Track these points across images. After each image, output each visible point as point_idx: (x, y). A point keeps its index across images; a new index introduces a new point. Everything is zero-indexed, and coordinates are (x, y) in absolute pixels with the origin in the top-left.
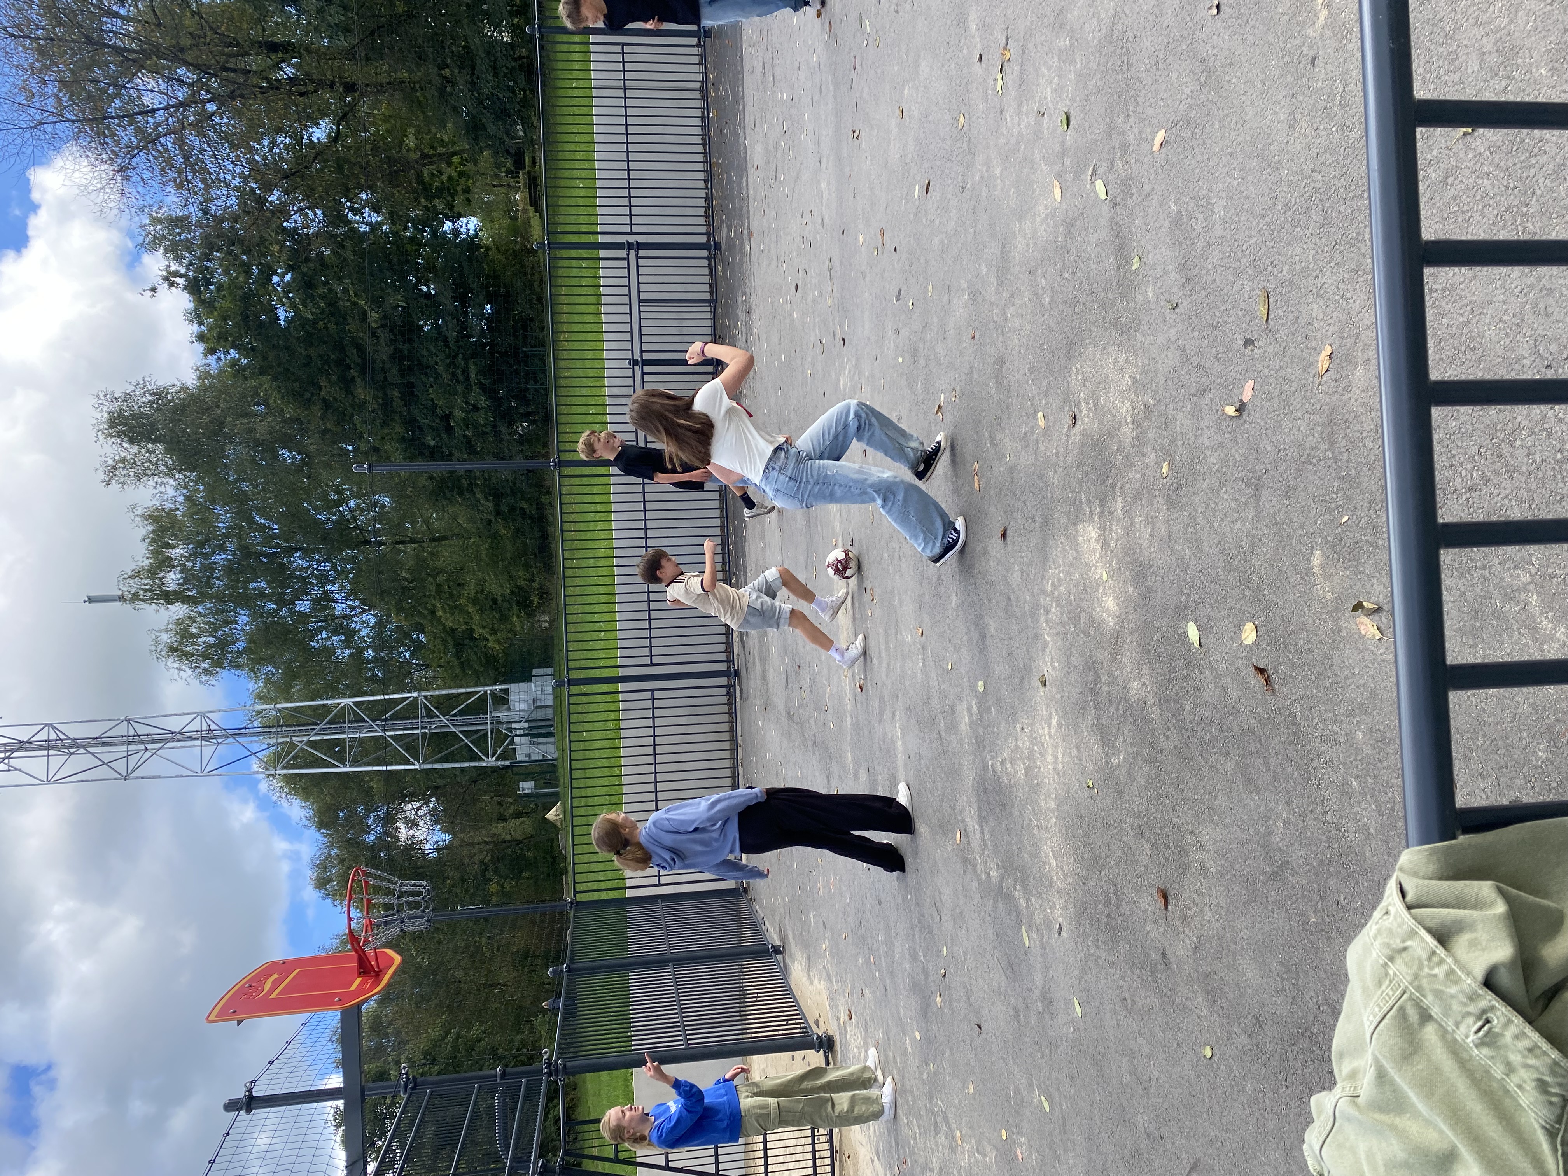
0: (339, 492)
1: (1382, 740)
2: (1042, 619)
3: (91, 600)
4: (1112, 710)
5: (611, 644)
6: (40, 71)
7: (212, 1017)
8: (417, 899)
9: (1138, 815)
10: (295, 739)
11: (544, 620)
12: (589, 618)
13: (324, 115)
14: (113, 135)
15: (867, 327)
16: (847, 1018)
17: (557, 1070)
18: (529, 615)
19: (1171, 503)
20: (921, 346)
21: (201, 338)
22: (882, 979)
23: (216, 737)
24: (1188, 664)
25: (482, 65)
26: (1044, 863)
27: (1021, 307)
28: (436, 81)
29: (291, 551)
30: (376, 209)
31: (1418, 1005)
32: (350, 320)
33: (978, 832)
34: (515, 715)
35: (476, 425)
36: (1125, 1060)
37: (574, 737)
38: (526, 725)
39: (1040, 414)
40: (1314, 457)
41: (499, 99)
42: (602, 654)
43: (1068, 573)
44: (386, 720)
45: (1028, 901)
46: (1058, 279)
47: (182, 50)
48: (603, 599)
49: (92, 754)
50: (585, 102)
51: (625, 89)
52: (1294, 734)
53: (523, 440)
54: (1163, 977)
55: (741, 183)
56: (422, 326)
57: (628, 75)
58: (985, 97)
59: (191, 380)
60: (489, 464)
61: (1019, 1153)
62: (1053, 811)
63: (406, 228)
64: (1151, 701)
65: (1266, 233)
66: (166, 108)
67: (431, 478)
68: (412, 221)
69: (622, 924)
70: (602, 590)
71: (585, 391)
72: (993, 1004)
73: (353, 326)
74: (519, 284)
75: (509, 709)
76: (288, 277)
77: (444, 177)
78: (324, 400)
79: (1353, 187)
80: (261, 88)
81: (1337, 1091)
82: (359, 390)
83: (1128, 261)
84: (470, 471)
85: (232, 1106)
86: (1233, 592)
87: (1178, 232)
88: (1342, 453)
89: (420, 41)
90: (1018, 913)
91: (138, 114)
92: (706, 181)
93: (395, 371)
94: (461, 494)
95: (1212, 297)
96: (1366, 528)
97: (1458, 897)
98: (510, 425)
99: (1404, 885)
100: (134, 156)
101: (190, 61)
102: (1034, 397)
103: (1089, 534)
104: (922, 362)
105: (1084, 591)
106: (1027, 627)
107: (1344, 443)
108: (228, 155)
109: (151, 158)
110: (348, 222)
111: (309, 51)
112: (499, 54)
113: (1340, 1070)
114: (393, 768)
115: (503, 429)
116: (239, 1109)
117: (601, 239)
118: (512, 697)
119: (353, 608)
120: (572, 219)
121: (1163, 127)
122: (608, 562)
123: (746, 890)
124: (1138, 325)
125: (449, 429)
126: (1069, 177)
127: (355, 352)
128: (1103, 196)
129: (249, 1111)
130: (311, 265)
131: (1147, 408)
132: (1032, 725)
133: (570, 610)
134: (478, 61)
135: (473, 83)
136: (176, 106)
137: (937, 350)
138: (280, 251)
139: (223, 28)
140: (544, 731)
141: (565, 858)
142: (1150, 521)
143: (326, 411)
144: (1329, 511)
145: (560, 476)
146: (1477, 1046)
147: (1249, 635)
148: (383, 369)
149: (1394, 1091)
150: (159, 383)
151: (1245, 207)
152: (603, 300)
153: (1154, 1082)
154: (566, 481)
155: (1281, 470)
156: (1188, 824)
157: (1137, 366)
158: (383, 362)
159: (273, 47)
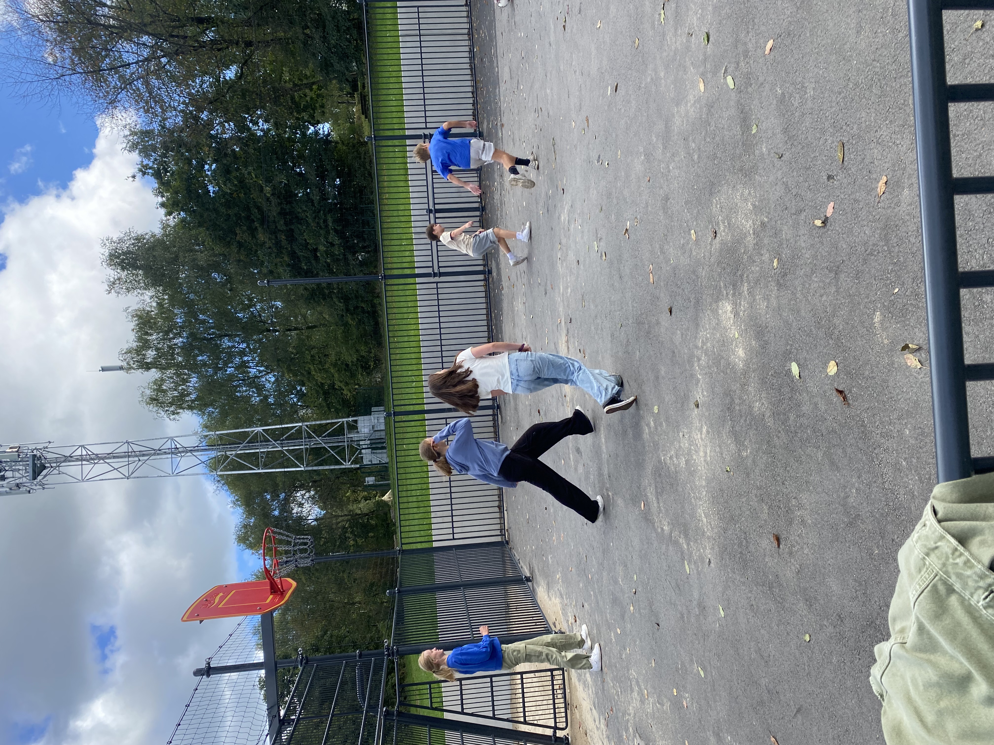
0: (250, 300)
1: (922, 434)
2: (696, 364)
3: (104, 369)
4: (742, 421)
5: (419, 390)
6: (60, 42)
7: (185, 618)
8: (305, 547)
9: (759, 488)
10: (228, 453)
11: (378, 377)
12: (405, 374)
13: (233, 62)
14: (105, 81)
15: (578, 180)
16: (573, 621)
17: (393, 652)
18: (369, 374)
19: (780, 285)
20: (614, 191)
21: (163, 205)
22: (596, 596)
23: (180, 452)
24: (792, 389)
25: (330, 26)
26: (699, 520)
27: (679, 162)
28: (302, 37)
29: (221, 336)
30: (266, 121)
31: (945, 583)
32: (253, 192)
33: (655, 502)
34: (361, 436)
35: (332, 255)
36: (753, 644)
37: (399, 448)
38: (369, 442)
39: (693, 232)
40: (875, 251)
41: (341, 46)
42: (414, 396)
43: (712, 333)
44: (283, 440)
45: (688, 545)
46: (703, 142)
47: (145, 25)
48: (414, 362)
49: (108, 463)
50: (395, 45)
51: (420, 36)
52: (863, 432)
53: (362, 264)
54: (777, 591)
55: (495, 92)
56: (297, 194)
57: (422, 27)
58: (654, 28)
59: (158, 231)
60: (342, 278)
61: (685, 703)
62: (704, 487)
63: (285, 132)
64: (768, 414)
65: (842, 104)
66: (137, 63)
67: (306, 289)
68: (290, 127)
69: (430, 564)
70: (413, 356)
71: (399, 231)
72: (666, 610)
73: (254, 195)
74: (357, 165)
75: (358, 432)
76: (214, 166)
77: (308, 99)
78: (239, 242)
79: (901, 70)
80: (194, 47)
81: (892, 640)
82: (260, 235)
83: (749, 128)
84: (329, 284)
85: (198, 673)
86: (822, 342)
87: (782, 107)
88: (894, 247)
89: (291, 12)
90: (682, 553)
91: (120, 67)
92: (473, 93)
93: (282, 222)
94: (324, 299)
95: (806, 149)
96: (911, 296)
97: (972, 514)
98: (354, 253)
99: (936, 507)
100: (119, 93)
101: (150, 31)
102: (688, 221)
103: (726, 308)
104: (615, 201)
105: (723, 345)
106: (686, 370)
107: (895, 240)
108: (175, 90)
109: (129, 94)
110: (249, 129)
111: (223, 22)
112: (340, 18)
113: (894, 629)
114: (289, 470)
115: (350, 257)
116: (203, 675)
117: (407, 133)
118: (360, 425)
119: (260, 372)
120: (389, 121)
121: (772, 38)
122: (416, 339)
123: (507, 543)
124: (757, 170)
125: (316, 258)
126: (709, 76)
127: (256, 211)
128: (732, 86)
129: (208, 676)
130: (228, 159)
131: (763, 224)
132: (690, 433)
133: (394, 368)
134: (327, 23)
135: (325, 37)
136: (143, 61)
137: (625, 193)
138: (209, 151)
139: (170, 10)
140: (380, 446)
141: (394, 525)
142: (767, 298)
143: (240, 249)
144: (886, 285)
145: (386, 285)
146: (985, 608)
147: (832, 369)
148: (274, 222)
149: (930, 639)
150: (139, 233)
151: (828, 87)
152: (410, 172)
153: (772, 657)
154: (389, 288)
155: (853, 260)
156: (792, 492)
157: (756, 196)
158: (274, 217)
159: (200, 21)
